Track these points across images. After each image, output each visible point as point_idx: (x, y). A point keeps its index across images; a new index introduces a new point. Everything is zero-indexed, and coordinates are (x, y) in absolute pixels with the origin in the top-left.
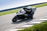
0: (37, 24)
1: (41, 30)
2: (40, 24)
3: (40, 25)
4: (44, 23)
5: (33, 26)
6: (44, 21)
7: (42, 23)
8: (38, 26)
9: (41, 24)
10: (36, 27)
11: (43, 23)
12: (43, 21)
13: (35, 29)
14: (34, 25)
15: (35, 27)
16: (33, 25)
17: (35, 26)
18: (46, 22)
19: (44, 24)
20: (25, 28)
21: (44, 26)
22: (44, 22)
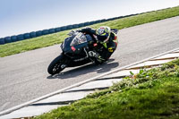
2: (83, 104)
3: (83, 107)
4: (97, 99)
6: (98, 91)
7: (88, 97)
9: (85, 101)
10: (67, 113)
11: (93, 97)
12: (93, 90)
15: (62, 116)
16: (56, 107)
17: (64, 111)
18: (105, 93)
19: (99, 103)
21: (95, 108)
22: (98, 95)
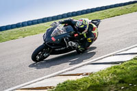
0: (122, 62)
1: (134, 79)
2: (131, 64)
3: (131, 66)
5: (109, 69)
7: (135, 59)
8: (123, 68)
13: (115, 79)
14: (113, 65)
15: (115, 73)
16: (109, 66)
17: (116, 69)
20: (87, 74)
